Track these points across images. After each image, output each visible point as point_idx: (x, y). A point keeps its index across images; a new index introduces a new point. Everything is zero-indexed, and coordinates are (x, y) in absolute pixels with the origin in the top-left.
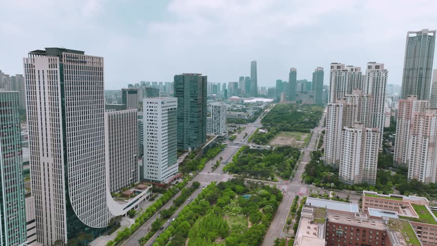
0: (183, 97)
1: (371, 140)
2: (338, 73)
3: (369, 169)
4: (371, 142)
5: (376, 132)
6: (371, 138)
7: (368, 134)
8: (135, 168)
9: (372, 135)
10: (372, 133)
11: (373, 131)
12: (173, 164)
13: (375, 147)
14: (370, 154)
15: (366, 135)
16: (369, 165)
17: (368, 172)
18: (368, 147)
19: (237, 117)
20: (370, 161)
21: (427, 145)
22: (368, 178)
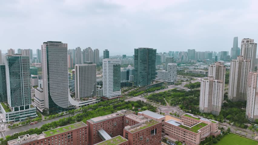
0: (137, 59)
1: (216, 87)
2: (247, 46)
3: (215, 105)
4: (216, 89)
5: (219, 82)
6: (217, 86)
7: (214, 83)
8: (95, 89)
9: (217, 84)
10: (217, 83)
11: (217, 82)
12: (117, 91)
13: (218, 92)
14: (216, 96)
15: (214, 84)
16: (215, 103)
17: (215, 107)
18: (215, 91)
19: (199, 73)
20: (216, 100)
21: (254, 93)
22: (215, 110)
